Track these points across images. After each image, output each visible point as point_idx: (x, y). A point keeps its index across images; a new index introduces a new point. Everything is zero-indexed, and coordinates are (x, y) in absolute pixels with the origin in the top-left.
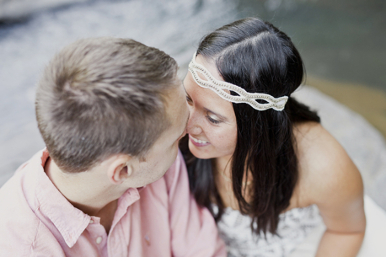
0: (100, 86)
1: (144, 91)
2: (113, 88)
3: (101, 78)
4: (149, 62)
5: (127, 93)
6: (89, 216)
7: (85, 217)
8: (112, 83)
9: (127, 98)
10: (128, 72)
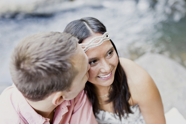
0: (38, 64)
1: (60, 61)
2: (44, 64)
3: (37, 59)
4: (61, 44)
5: (51, 65)
6: (45, 118)
7: (43, 118)
8: (43, 61)
9: (52, 68)
10: (50, 53)
